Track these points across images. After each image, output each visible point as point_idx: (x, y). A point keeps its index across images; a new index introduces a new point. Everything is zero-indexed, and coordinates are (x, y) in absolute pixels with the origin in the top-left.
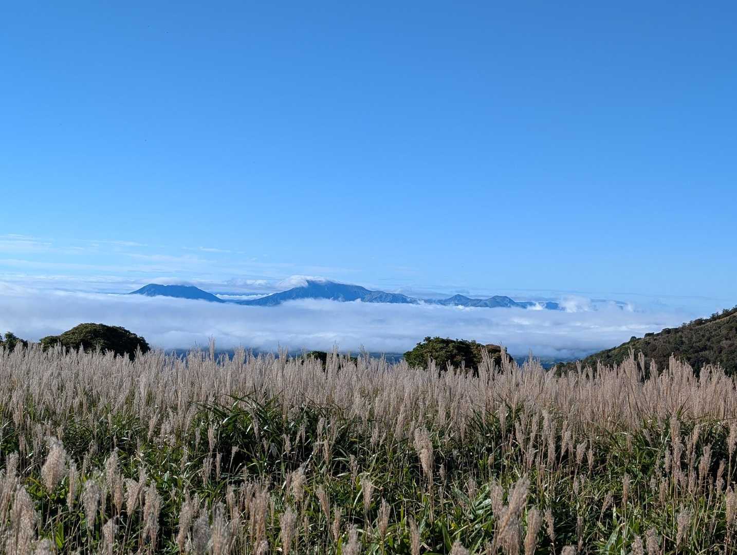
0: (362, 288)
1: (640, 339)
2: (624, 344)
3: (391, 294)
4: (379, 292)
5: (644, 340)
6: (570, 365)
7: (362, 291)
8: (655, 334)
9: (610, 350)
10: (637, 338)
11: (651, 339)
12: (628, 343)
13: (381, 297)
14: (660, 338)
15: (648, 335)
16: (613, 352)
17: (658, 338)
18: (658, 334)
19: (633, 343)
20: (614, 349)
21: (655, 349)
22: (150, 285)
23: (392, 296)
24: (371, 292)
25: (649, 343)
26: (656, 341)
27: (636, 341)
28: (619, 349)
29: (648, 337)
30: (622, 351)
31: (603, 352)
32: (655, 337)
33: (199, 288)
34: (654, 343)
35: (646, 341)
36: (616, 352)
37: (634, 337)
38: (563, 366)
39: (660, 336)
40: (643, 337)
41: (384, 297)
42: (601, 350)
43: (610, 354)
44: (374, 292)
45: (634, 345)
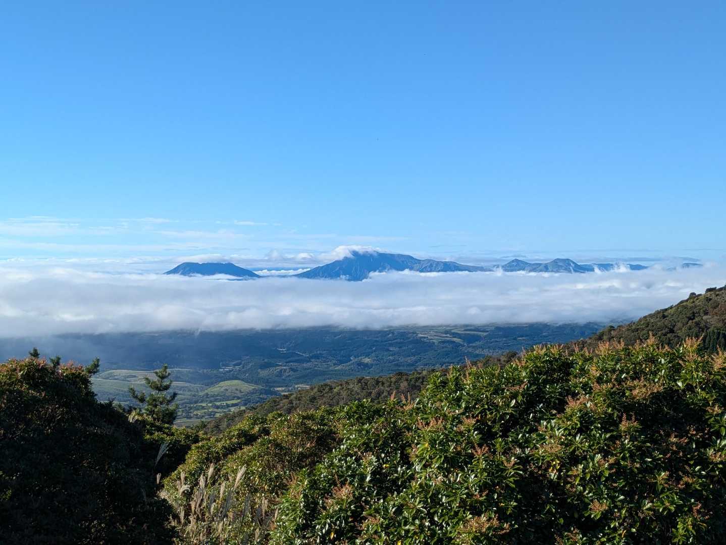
0: (412, 258)
1: (700, 295)
2: (682, 302)
3: (442, 262)
4: (429, 261)
5: (705, 296)
6: (621, 328)
7: (410, 260)
8: (717, 288)
9: (666, 310)
10: (697, 294)
11: (713, 295)
12: (687, 301)
13: (431, 266)
14: (723, 293)
15: (709, 290)
16: (669, 311)
17: (720, 293)
18: (721, 289)
19: (692, 300)
20: (671, 308)
21: (717, 306)
22: (184, 263)
23: (442, 264)
24: (420, 260)
25: (710, 299)
26: (718, 297)
27: (695, 297)
28: (676, 308)
29: (709, 293)
30: (679, 310)
31: (658, 312)
32: (717, 293)
33: (237, 265)
34: (716, 299)
35: (707, 298)
36: (672, 311)
37: (693, 294)
38: (614, 330)
39: (723, 291)
40: (703, 292)
41: (434, 265)
42: (657, 310)
43: (666, 314)
44: (423, 261)
45: (694, 302)
